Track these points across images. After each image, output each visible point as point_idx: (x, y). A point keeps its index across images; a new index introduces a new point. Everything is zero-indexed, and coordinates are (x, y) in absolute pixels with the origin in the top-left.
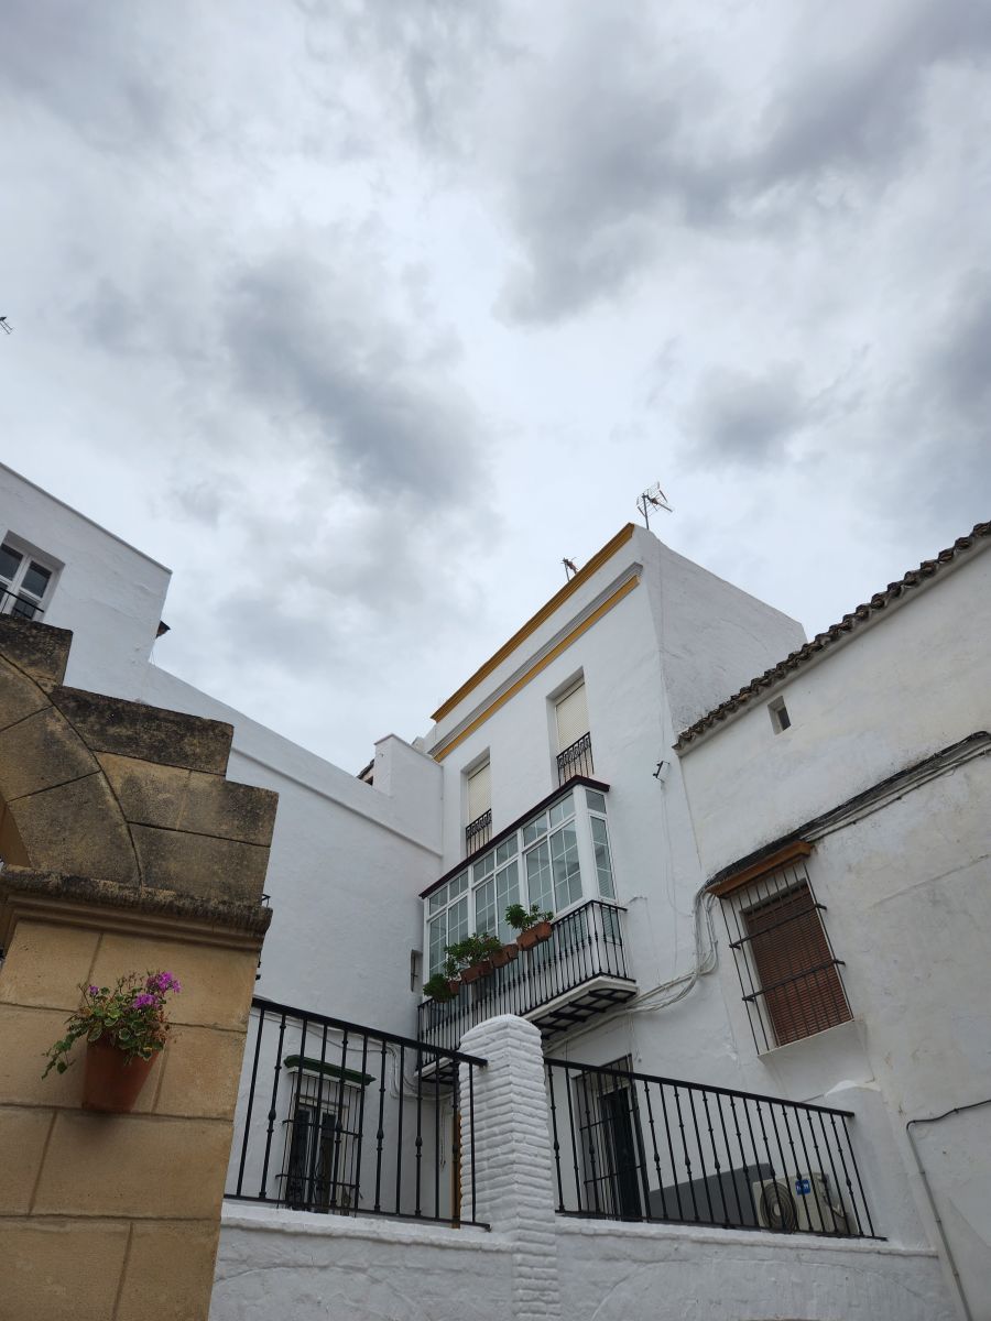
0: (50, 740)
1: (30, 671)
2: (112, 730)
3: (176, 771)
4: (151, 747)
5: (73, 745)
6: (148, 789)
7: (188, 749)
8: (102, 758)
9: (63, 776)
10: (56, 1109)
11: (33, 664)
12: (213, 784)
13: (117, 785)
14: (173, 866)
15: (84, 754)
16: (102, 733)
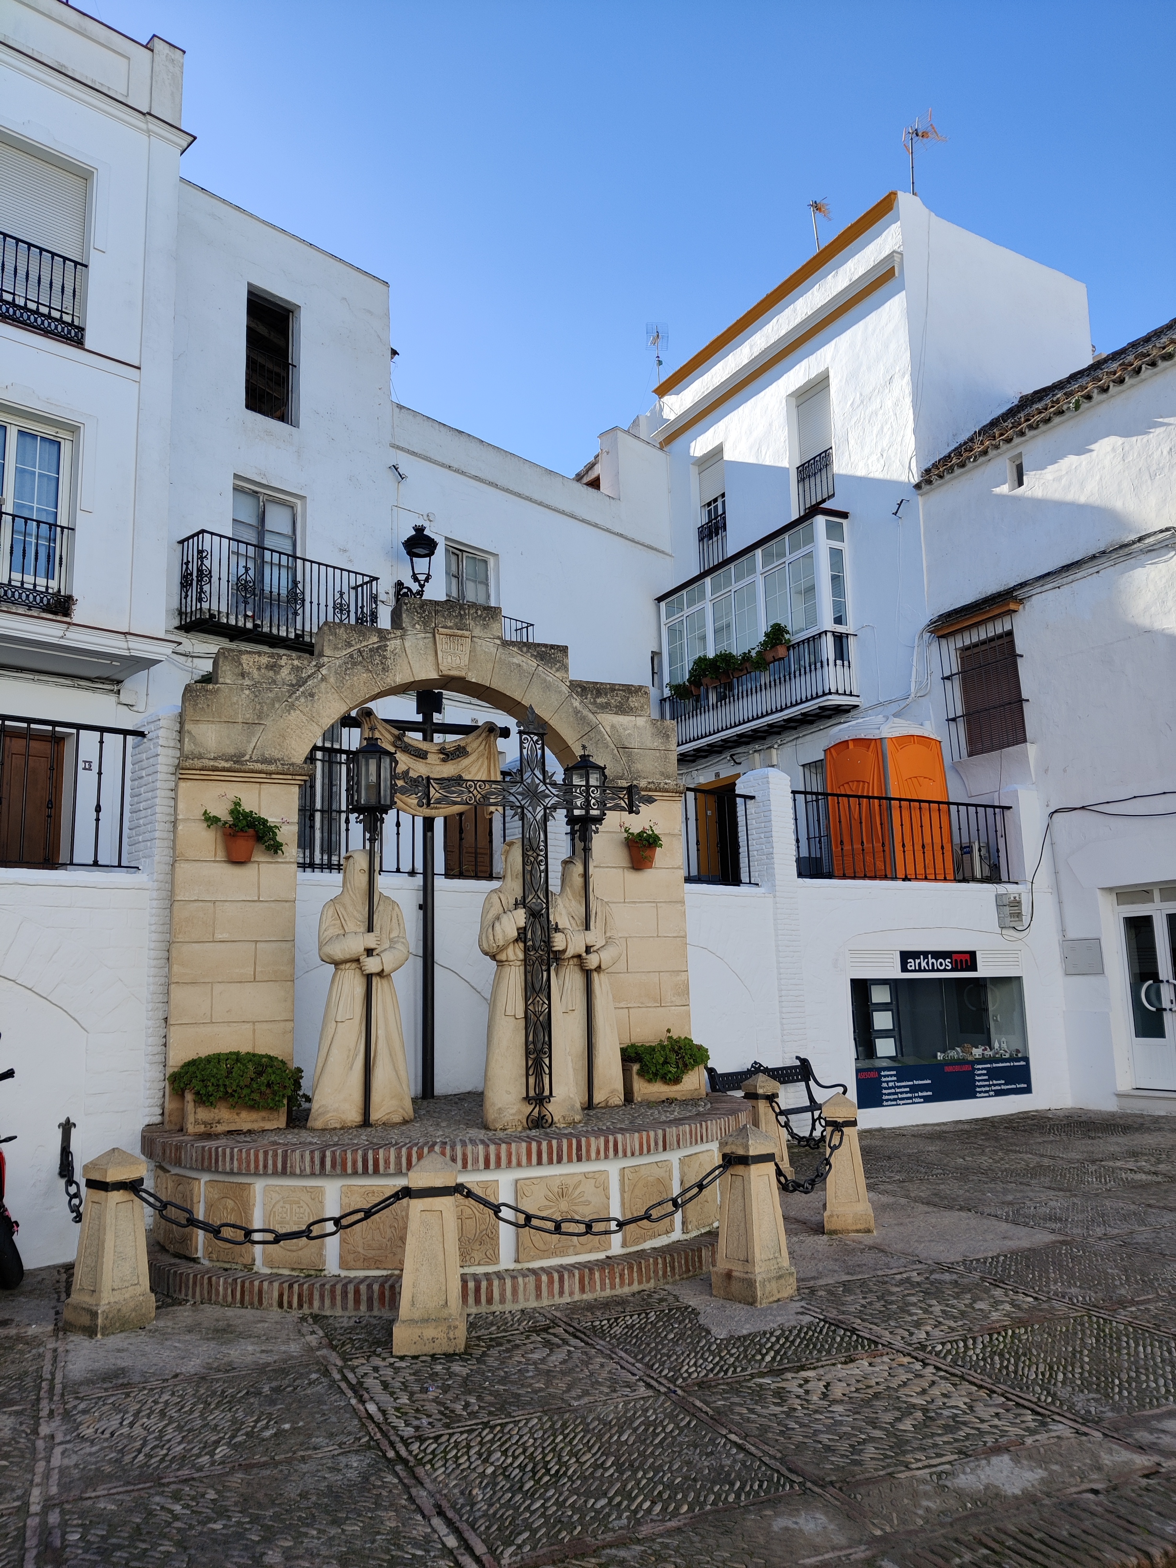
0: (577, 712)
1: (558, 674)
2: (599, 700)
3: (630, 718)
4: (616, 707)
5: (585, 712)
6: (621, 730)
7: (632, 705)
8: (598, 716)
9: (587, 729)
10: (624, 868)
11: (557, 670)
12: (646, 722)
13: (608, 730)
14: (639, 766)
15: (591, 716)
16: (595, 703)
